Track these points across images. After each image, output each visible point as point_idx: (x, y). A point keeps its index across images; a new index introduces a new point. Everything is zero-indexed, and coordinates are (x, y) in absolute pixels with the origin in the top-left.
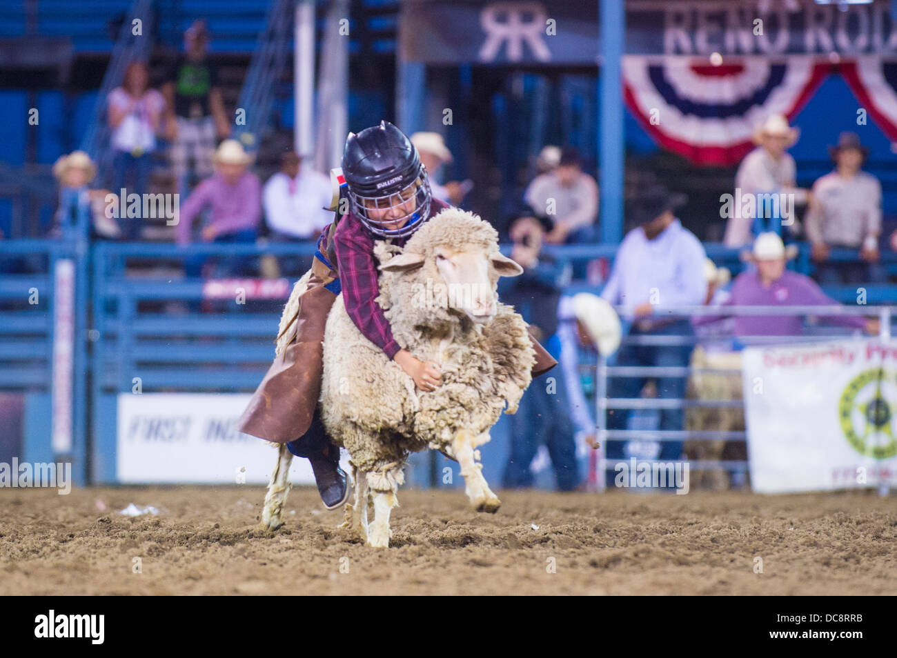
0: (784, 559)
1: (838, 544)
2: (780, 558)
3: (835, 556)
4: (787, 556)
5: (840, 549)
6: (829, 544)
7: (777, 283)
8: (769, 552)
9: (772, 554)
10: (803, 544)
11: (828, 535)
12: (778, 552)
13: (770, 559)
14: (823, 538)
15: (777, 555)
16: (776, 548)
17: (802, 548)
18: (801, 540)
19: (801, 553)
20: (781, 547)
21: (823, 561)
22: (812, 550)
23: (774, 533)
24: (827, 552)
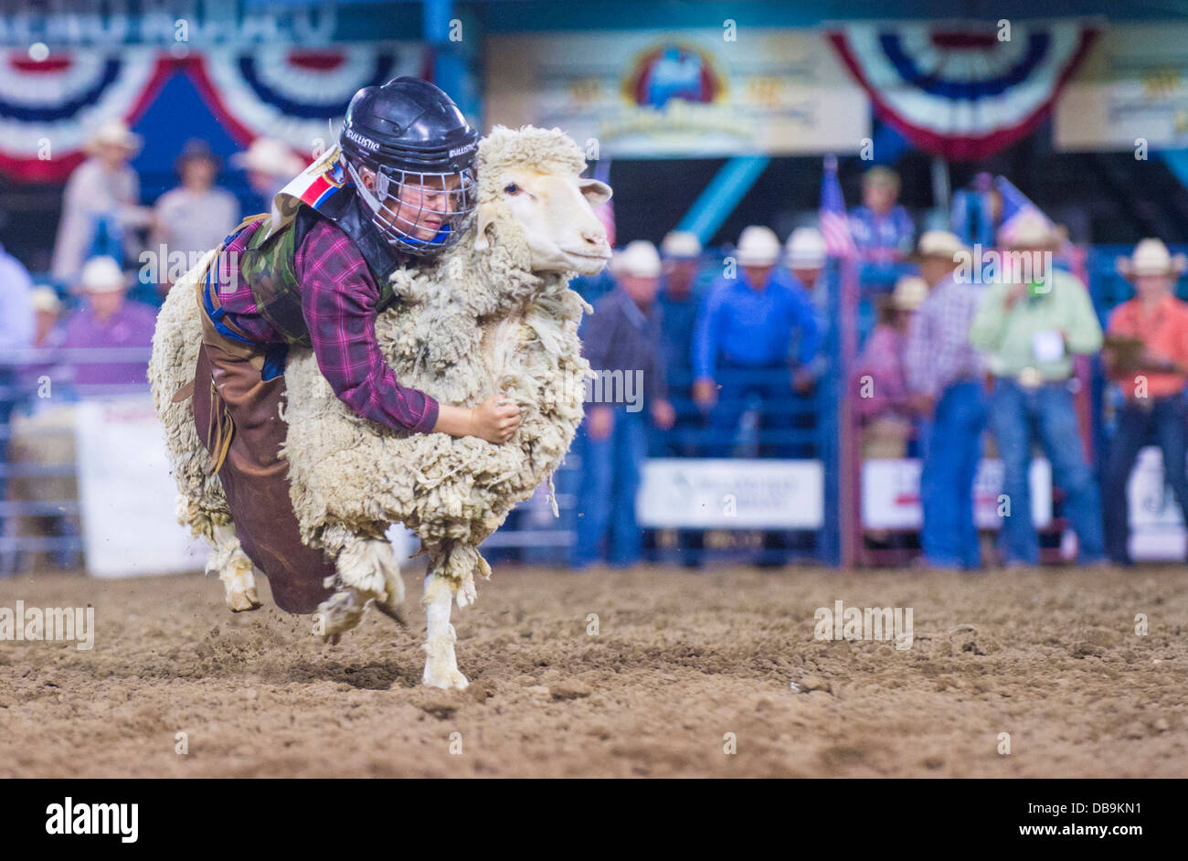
0: (124, 654)
1: (187, 633)
2: (119, 653)
3: (184, 648)
4: (128, 650)
5: (190, 639)
6: (178, 634)
7: (116, 318)
8: (106, 645)
9: (109, 648)
10: (146, 635)
11: (177, 622)
12: (117, 645)
13: (106, 654)
14: (170, 628)
15: (115, 649)
16: (115, 641)
17: (145, 639)
18: (144, 631)
19: (143, 646)
20: (120, 639)
21: (169, 654)
22: (157, 642)
23: (113, 624)
24: (176, 643)
